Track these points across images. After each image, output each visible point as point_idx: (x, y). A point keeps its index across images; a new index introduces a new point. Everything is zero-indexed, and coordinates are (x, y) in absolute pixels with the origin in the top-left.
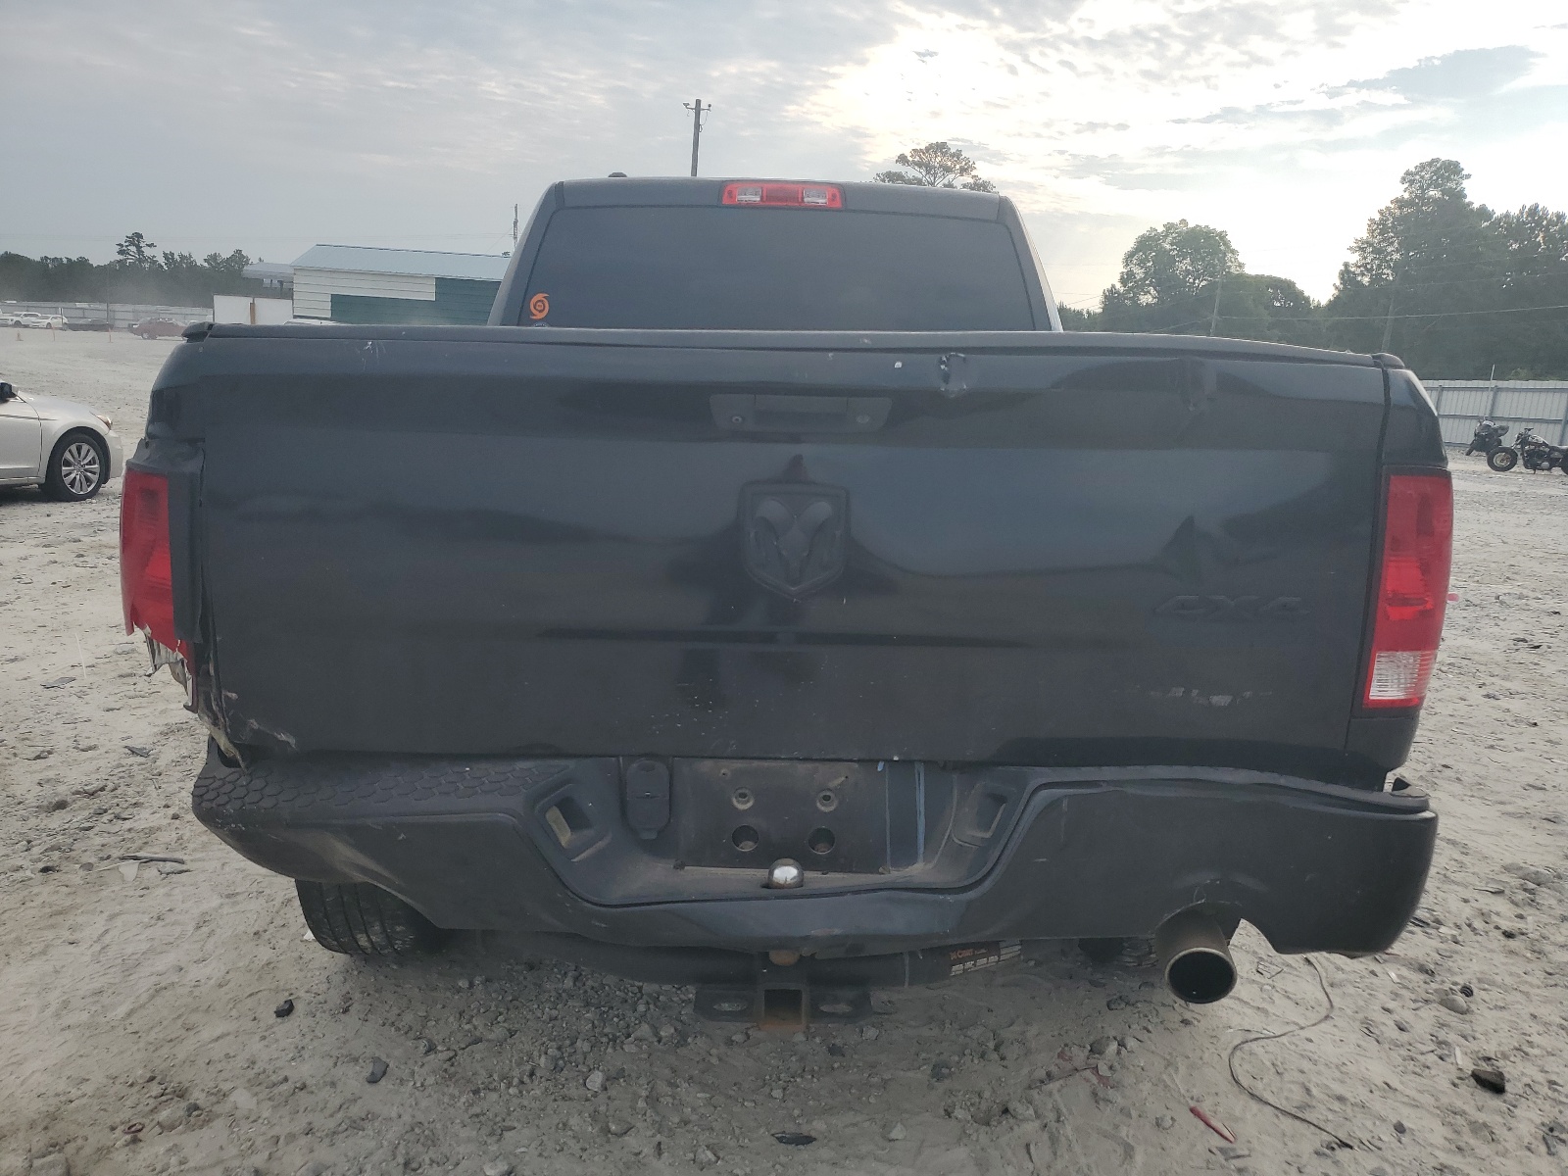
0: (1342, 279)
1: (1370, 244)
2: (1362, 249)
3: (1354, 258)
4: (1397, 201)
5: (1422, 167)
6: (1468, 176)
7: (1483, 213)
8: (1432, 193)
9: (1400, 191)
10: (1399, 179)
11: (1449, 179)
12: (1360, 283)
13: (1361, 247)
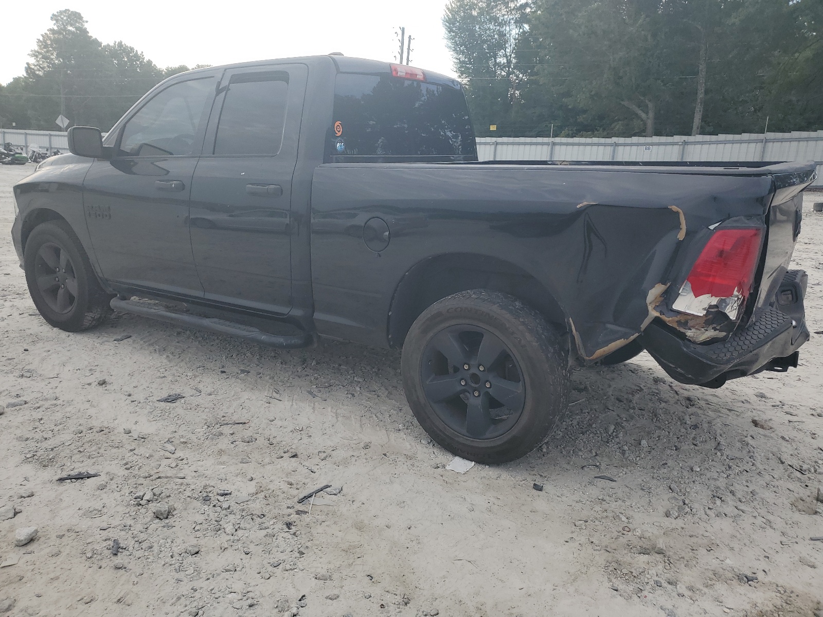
0: (27, 72)
1: (40, 53)
2: (37, 56)
3: (32, 61)
4: (50, 30)
5: (61, 12)
6: (87, 22)
7: (96, 43)
8: (70, 28)
9: (52, 25)
10: (50, 18)
11: (76, 22)
12: (38, 76)
13: (35, 54)
